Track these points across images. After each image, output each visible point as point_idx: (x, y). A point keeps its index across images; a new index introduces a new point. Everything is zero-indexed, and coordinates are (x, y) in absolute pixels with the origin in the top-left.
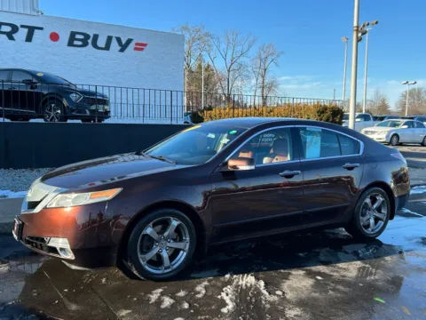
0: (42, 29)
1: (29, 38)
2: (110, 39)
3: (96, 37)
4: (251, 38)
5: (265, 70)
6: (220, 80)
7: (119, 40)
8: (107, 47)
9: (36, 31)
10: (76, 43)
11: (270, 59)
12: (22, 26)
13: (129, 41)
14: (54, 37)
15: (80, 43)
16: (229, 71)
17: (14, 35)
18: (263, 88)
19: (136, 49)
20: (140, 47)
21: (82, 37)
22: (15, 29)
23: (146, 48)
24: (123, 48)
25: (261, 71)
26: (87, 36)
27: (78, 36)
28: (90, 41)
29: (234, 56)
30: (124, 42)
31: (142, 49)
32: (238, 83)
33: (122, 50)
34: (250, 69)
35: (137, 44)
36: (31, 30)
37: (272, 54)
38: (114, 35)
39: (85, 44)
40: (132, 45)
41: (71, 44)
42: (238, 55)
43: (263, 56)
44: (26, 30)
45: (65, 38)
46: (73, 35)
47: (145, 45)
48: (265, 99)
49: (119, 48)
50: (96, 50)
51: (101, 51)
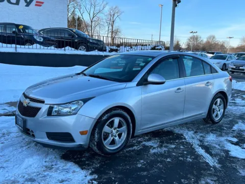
4: (105, 2)
5: (113, 22)
6: (86, 26)
8: (17, 3)
11: (116, 15)
16: (92, 22)
18: (112, 32)
19: (36, 5)
20: (39, 4)
23: (43, 5)
25: (111, 23)
29: (95, 12)
31: (40, 6)
32: (97, 28)
34: (104, 20)
35: (37, 2)
37: (117, 13)
40: (34, 3)
42: (97, 12)
43: (112, 14)
47: (43, 3)
48: (113, 39)
49: (25, 4)
50: (10, 5)
51: (13, 5)
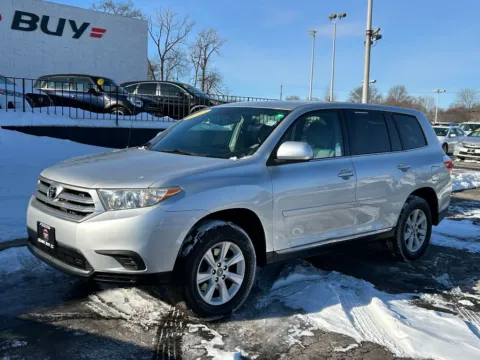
2: (62, 22)
3: (46, 19)
4: (189, 22)
5: (206, 60)
6: (152, 70)
7: (73, 23)
8: (59, 32)
10: (22, 25)
11: (211, 46)
13: (85, 25)
15: (27, 26)
16: (163, 60)
18: (204, 81)
19: (92, 35)
20: (98, 33)
23: (104, 35)
24: (78, 33)
25: (202, 61)
26: (35, 18)
27: (24, 18)
28: (39, 24)
29: (169, 41)
30: (78, 27)
31: (99, 36)
32: (174, 73)
33: (77, 36)
34: (188, 57)
35: (94, 29)
37: (214, 42)
38: (68, 18)
39: (33, 27)
40: (88, 31)
41: (15, 26)
42: (174, 40)
43: (204, 44)
46: (18, 15)
47: (104, 31)
49: (74, 34)
50: (46, 35)
51: (52, 37)
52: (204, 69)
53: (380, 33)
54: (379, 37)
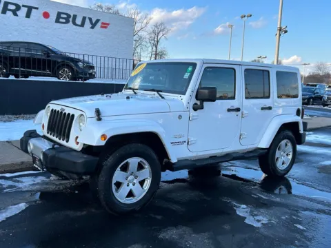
0: (37, 8)
1: (28, 15)
2: (84, 19)
3: (75, 17)
5: (158, 42)
7: (90, 19)
8: (82, 25)
9: (33, 10)
10: (61, 20)
11: (161, 34)
12: (23, 6)
13: (98, 21)
14: (46, 15)
15: (64, 21)
17: (18, 12)
18: (156, 55)
19: (102, 27)
20: (105, 25)
21: (65, 16)
22: (18, 7)
23: (109, 26)
24: (93, 26)
25: (155, 43)
26: (69, 16)
27: (62, 16)
28: (71, 19)
29: (135, 30)
30: (94, 22)
31: (106, 27)
32: (138, 50)
33: (92, 28)
34: (147, 40)
35: (103, 23)
36: (30, 9)
37: (163, 30)
38: (87, 16)
39: (67, 22)
40: (99, 24)
41: (57, 21)
42: (139, 29)
44: (26, 9)
45: (53, 16)
46: (59, 14)
47: (108, 24)
49: (91, 26)
50: (75, 26)
51: (78, 27)
52: (156, 47)
53: (286, 29)
54: (286, 32)
